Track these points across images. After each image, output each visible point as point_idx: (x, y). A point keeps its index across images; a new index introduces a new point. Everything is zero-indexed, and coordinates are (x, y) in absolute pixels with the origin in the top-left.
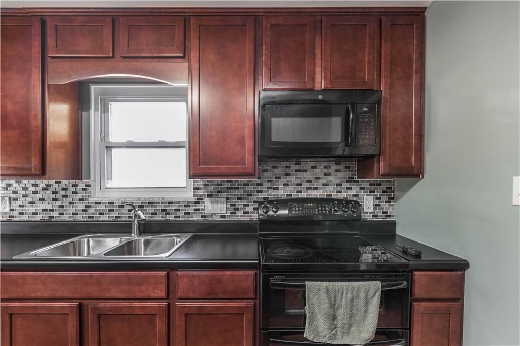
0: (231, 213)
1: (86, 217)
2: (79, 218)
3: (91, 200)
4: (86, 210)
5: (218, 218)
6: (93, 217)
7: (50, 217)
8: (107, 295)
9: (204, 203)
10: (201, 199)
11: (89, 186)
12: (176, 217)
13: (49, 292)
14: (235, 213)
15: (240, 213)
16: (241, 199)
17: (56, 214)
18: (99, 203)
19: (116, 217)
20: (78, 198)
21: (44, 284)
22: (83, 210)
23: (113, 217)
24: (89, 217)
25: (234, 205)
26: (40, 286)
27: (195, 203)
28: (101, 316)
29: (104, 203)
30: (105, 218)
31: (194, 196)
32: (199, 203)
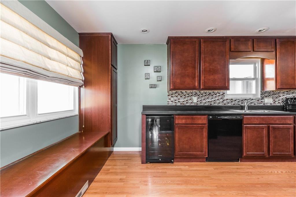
0: (274, 103)
1: (223, 104)
2: (221, 104)
3: (225, 98)
4: (223, 102)
5: (269, 105)
6: (225, 104)
7: (210, 104)
8: (276, 123)
9: (264, 99)
10: (263, 98)
11: (224, 93)
12: (254, 104)
13: (259, 122)
14: (275, 103)
15: (276, 103)
16: (277, 98)
17: (212, 103)
18: (228, 99)
19: (234, 104)
20: (220, 97)
21: (257, 119)
22: (222, 102)
23: (232, 104)
24: (224, 104)
25: (275, 100)
26: (256, 120)
27: (261, 99)
28: (274, 128)
29: (230, 99)
30: (230, 104)
31: (261, 97)
32: (262, 99)
